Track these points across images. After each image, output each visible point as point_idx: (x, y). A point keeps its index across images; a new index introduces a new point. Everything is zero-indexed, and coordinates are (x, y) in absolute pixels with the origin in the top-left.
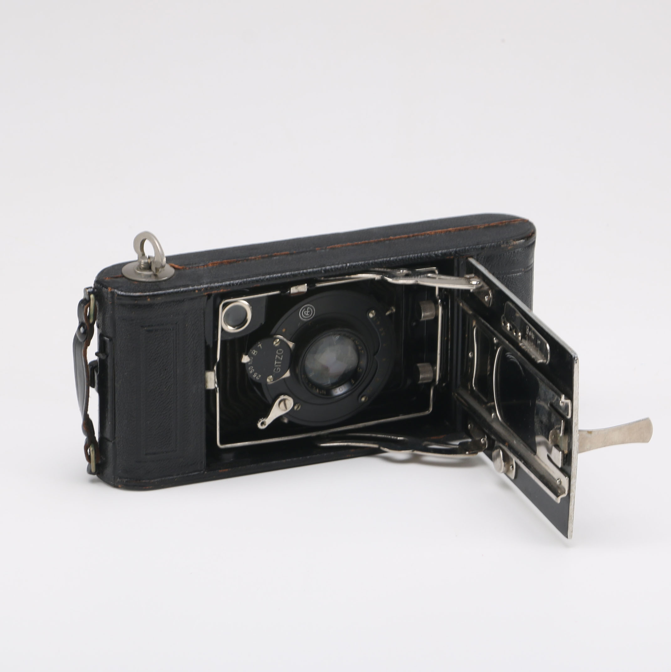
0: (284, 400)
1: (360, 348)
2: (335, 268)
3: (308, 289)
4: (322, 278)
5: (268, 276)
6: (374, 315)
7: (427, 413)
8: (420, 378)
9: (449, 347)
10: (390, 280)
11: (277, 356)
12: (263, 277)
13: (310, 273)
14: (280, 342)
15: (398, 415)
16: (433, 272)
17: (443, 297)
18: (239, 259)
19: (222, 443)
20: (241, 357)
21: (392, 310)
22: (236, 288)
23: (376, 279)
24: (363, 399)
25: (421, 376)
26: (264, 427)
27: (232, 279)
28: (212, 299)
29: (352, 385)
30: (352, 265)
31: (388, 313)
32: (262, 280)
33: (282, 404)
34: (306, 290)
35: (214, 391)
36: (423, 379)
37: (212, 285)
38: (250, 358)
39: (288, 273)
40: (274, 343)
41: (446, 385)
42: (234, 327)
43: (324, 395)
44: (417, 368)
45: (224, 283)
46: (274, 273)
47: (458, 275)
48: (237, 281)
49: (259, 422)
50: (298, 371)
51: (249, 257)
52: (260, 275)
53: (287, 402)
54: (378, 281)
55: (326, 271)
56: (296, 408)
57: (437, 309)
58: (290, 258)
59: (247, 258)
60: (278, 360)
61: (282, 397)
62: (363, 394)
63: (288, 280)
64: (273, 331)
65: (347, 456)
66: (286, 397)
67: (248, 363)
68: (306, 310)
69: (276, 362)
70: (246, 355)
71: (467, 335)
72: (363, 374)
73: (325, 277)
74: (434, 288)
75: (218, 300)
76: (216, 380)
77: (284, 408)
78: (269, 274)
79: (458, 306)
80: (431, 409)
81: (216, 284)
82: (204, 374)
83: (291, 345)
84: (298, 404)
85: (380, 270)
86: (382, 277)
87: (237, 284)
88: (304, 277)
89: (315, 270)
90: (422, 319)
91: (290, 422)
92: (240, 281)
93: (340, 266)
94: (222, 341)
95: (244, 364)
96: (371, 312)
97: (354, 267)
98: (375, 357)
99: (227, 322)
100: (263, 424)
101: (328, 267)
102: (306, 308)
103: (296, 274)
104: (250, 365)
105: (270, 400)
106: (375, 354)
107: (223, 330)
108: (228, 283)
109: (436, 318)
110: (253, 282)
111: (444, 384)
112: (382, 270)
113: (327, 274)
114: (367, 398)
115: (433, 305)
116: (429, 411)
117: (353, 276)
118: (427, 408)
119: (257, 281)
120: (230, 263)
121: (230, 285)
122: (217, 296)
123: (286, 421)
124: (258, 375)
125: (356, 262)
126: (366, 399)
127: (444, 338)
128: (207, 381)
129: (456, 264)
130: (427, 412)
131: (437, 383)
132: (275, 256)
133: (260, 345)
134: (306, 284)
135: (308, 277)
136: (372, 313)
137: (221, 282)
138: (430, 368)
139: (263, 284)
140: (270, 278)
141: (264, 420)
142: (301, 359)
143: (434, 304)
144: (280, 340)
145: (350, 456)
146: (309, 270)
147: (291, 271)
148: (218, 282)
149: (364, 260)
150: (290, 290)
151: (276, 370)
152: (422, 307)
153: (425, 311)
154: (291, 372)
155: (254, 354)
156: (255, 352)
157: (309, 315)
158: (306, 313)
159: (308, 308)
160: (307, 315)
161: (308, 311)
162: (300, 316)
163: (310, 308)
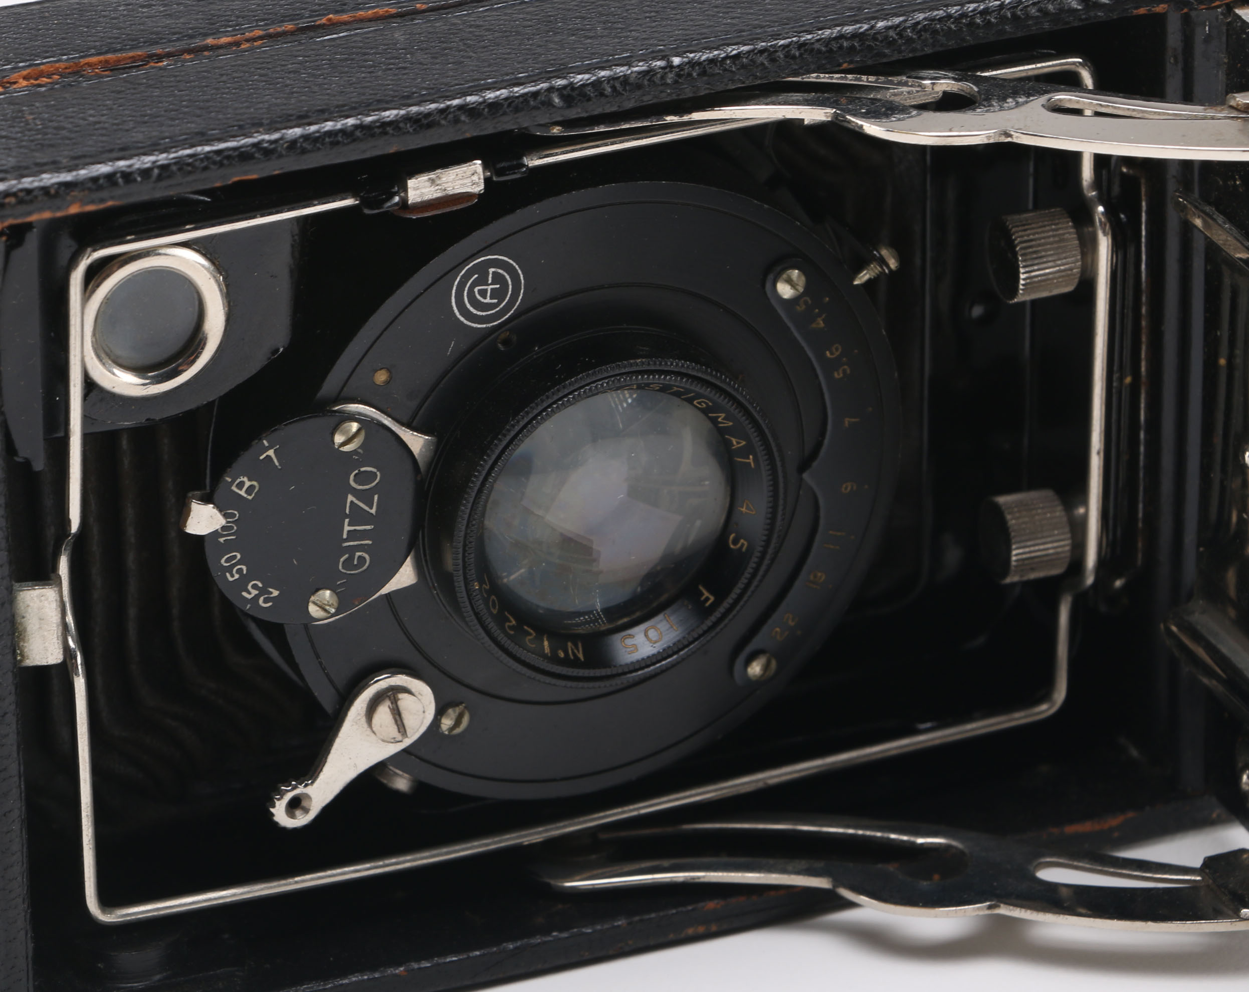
0: (392, 694)
1: (736, 443)
2: (612, 79)
3: (487, 181)
4: (556, 130)
5: (296, 132)
6: (801, 289)
7: (1044, 710)
8: (1013, 563)
9: (1142, 418)
10: (872, 129)
11: (350, 498)
12: (276, 136)
13: (494, 106)
14: (363, 433)
15: (913, 731)
16: (1070, 81)
17: (1116, 190)
18: (157, 50)
19: (107, 900)
20: (184, 513)
21: (882, 262)
22: (143, 193)
23: (806, 122)
24: (755, 669)
25: (1016, 554)
26: (301, 820)
27: (125, 152)
28: (32, 242)
29: (703, 612)
30: (692, 64)
31: (863, 277)
32: (267, 152)
33: (383, 713)
34: (479, 188)
35: (64, 670)
36: (1028, 564)
37: (28, 182)
38: (226, 516)
39: (390, 114)
40: (339, 439)
41: (1124, 587)
42: (139, 370)
43: (574, 663)
44: (998, 513)
45: (83, 172)
46: (325, 114)
47: (1187, 98)
48: (147, 161)
49: (277, 803)
50: (450, 561)
51: (206, 35)
52: (257, 125)
53: (405, 701)
54: (818, 129)
55: (571, 95)
56: (447, 723)
57: (1088, 246)
58: (399, 34)
59: (198, 42)
60: (358, 516)
61: (383, 682)
62: (755, 643)
63: (393, 146)
64: (330, 385)
65: (690, 931)
66: (401, 680)
67: (215, 534)
68: (482, 281)
69: (347, 528)
70: (207, 499)
71: (1222, 362)
72: (752, 565)
73: (567, 124)
74: (1076, 157)
75: (66, 245)
76: (70, 619)
77: (393, 731)
78: (303, 119)
79: (1187, 228)
80: (1060, 694)
81: (49, 179)
82: (10, 600)
83: (416, 442)
84: (458, 710)
85: (824, 78)
86: (836, 115)
87: (146, 173)
88: (469, 131)
89: (518, 90)
90: (1023, 296)
91: (420, 788)
92: (162, 158)
93: (641, 67)
94: (87, 438)
95: (199, 540)
96: (785, 276)
97: (704, 68)
98: (805, 476)
99: (106, 353)
100: (295, 805)
101: (579, 78)
102: (482, 269)
103: (429, 115)
104: (229, 547)
105: (326, 698)
106: (804, 465)
107: (89, 385)
108: (104, 169)
109: (1087, 286)
110: (225, 158)
111: (1118, 583)
112: (836, 78)
113: (574, 113)
114: (774, 664)
115: (1068, 230)
116: (1053, 704)
117: (697, 116)
118: (1044, 692)
119: (243, 156)
120: (113, 68)
121: (110, 177)
122: (53, 227)
123: (402, 783)
124: (263, 591)
125: (711, 49)
126: (766, 668)
127: (1121, 379)
128: (25, 630)
129: (1174, 38)
130: (1044, 707)
131: (1090, 580)
132: (332, 27)
133: (271, 453)
134: (479, 162)
135: (489, 128)
136: (789, 281)
137: (70, 170)
138: (1059, 512)
139: (274, 168)
140: (306, 137)
141: (300, 790)
142: (465, 509)
143: (1074, 221)
144: (367, 424)
145: (701, 929)
146: (490, 95)
147: (405, 100)
148: (55, 167)
149: (752, 40)
150: (405, 189)
151: (348, 564)
152: (1019, 237)
153: (1036, 258)
154: (419, 568)
155: (242, 493)
156: (248, 484)
157: (496, 301)
158: (483, 293)
159: (491, 270)
160: (488, 300)
161: (489, 285)
162: (452, 307)
163: (500, 271)
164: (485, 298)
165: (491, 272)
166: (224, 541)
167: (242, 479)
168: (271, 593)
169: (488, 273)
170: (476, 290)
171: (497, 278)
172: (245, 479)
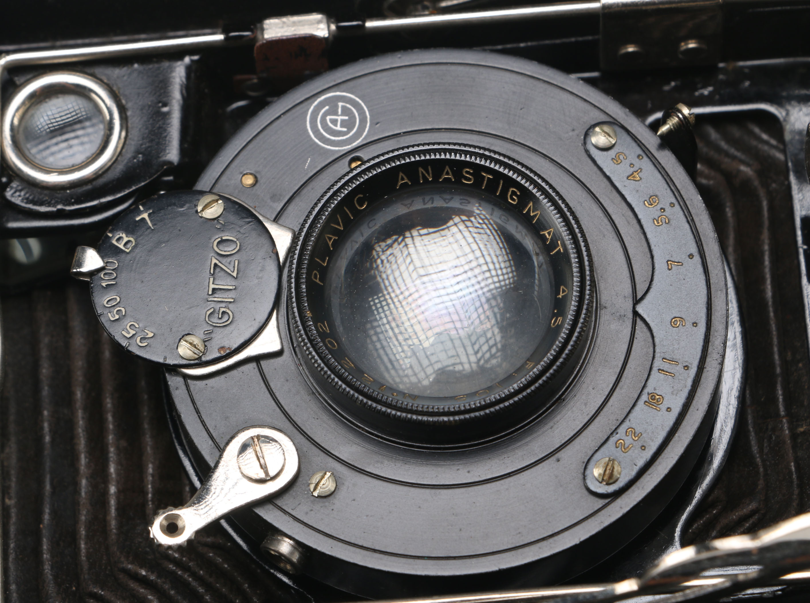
26: (177, 540)
33: (250, 453)
68: (333, 111)
69: (212, 286)
133: (145, 216)
150: (262, 27)
155: (121, 246)
156: (126, 239)
157: (345, 129)
158: (335, 122)
159: (340, 104)
160: (338, 128)
161: (338, 116)
162: (307, 130)
163: (348, 106)
164: (336, 125)
165: (340, 106)
166: (106, 285)
167: (121, 235)
168: (147, 334)
169: (337, 106)
170: (328, 118)
171: (346, 111)
172: (124, 235)
